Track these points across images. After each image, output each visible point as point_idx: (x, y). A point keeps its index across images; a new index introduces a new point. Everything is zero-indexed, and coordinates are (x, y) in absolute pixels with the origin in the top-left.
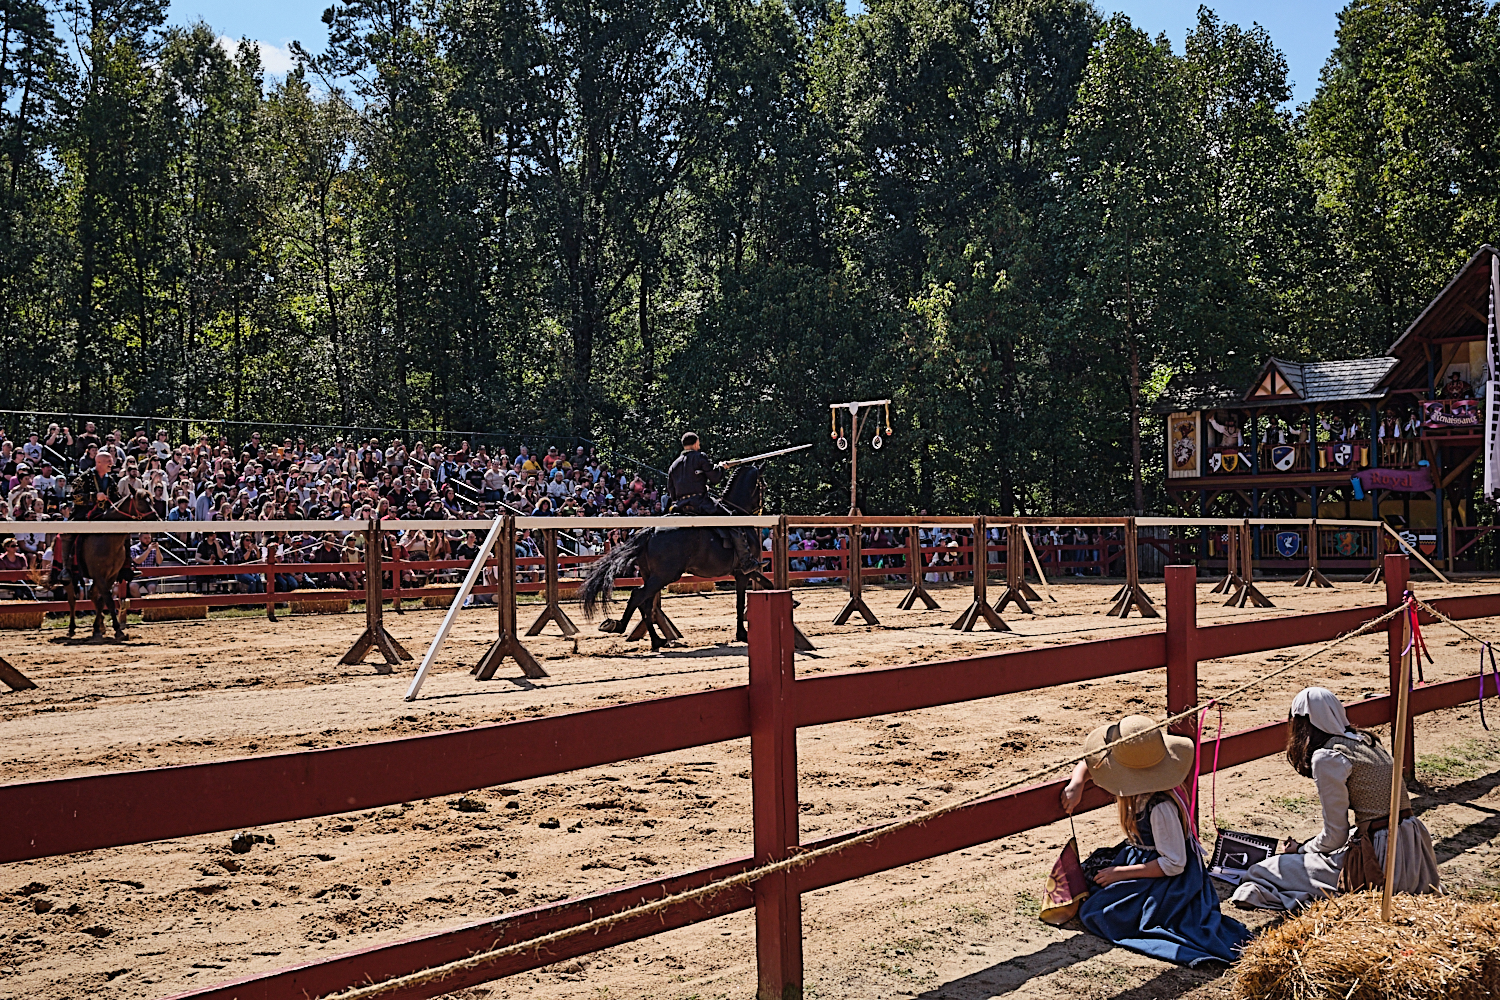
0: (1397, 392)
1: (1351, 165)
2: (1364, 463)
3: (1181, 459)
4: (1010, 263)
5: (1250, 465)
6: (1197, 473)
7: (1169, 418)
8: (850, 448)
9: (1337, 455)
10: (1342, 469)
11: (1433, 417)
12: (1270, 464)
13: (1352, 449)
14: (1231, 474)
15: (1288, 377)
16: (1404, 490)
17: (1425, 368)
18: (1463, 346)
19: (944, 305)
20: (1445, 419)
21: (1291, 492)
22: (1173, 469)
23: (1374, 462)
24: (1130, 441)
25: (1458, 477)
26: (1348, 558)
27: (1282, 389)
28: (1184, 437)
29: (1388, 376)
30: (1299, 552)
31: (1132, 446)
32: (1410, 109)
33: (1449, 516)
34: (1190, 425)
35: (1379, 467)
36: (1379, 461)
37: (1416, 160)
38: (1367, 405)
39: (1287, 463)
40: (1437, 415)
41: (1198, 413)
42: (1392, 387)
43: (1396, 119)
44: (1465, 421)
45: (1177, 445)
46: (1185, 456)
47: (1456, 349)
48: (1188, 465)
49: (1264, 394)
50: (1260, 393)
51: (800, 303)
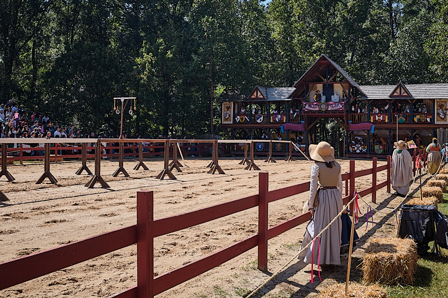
0: (295, 99)
1: (282, 24)
2: (285, 121)
3: (226, 117)
4: (172, 48)
5: (248, 120)
6: (232, 123)
7: (223, 104)
8: (120, 114)
9: (276, 118)
10: (277, 123)
11: (306, 108)
12: (255, 121)
13: (281, 116)
14: (242, 123)
15: (262, 92)
16: (296, 130)
17: (304, 91)
18: (315, 85)
19: (148, 61)
20: (309, 108)
21: (261, 130)
22: (224, 121)
23: (288, 120)
24: (210, 111)
25: (312, 127)
26: (278, 152)
27: (260, 96)
28: (228, 110)
29: (293, 93)
30: (263, 149)
31: (210, 113)
32: (301, 8)
33: (310, 139)
34: (230, 106)
35: (289, 123)
36: (289, 121)
37: (302, 24)
38: (286, 102)
39: (260, 120)
40: (307, 107)
41: (233, 102)
42: (294, 97)
43: (297, 11)
44: (315, 109)
45: (225, 113)
46: (228, 117)
47: (313, 86)
48: (229, 119)
49: (254, 97)
50: (253, 97)
51: (96, 57)
